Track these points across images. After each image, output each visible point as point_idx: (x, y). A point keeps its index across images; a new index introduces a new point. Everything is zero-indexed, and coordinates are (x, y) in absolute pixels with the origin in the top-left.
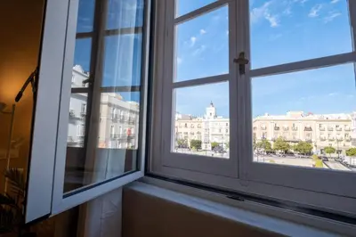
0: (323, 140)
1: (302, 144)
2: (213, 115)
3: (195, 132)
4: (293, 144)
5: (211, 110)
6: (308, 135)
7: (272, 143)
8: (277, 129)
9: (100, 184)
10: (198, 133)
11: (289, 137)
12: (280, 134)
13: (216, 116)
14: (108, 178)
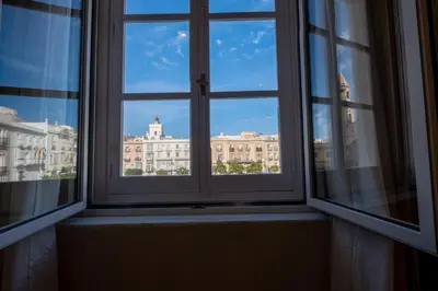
0: (270, 160)
1: (253, 165)
2: (159, 134)
3: (133, 159)
4: (245, 166)
5: (156, 128)
6: (258, 155)
7: (228, 166)
8: (232, 150)
9: (26, 222)
10: (137, 159)
11: (243, 159)
12: (236, 155)
13: (163, 136)
14: (36, 214)
